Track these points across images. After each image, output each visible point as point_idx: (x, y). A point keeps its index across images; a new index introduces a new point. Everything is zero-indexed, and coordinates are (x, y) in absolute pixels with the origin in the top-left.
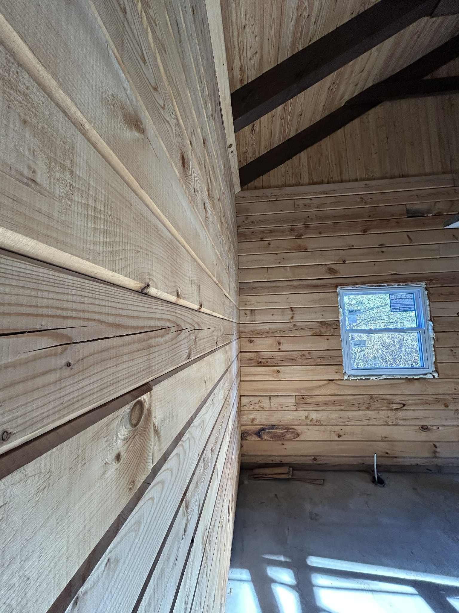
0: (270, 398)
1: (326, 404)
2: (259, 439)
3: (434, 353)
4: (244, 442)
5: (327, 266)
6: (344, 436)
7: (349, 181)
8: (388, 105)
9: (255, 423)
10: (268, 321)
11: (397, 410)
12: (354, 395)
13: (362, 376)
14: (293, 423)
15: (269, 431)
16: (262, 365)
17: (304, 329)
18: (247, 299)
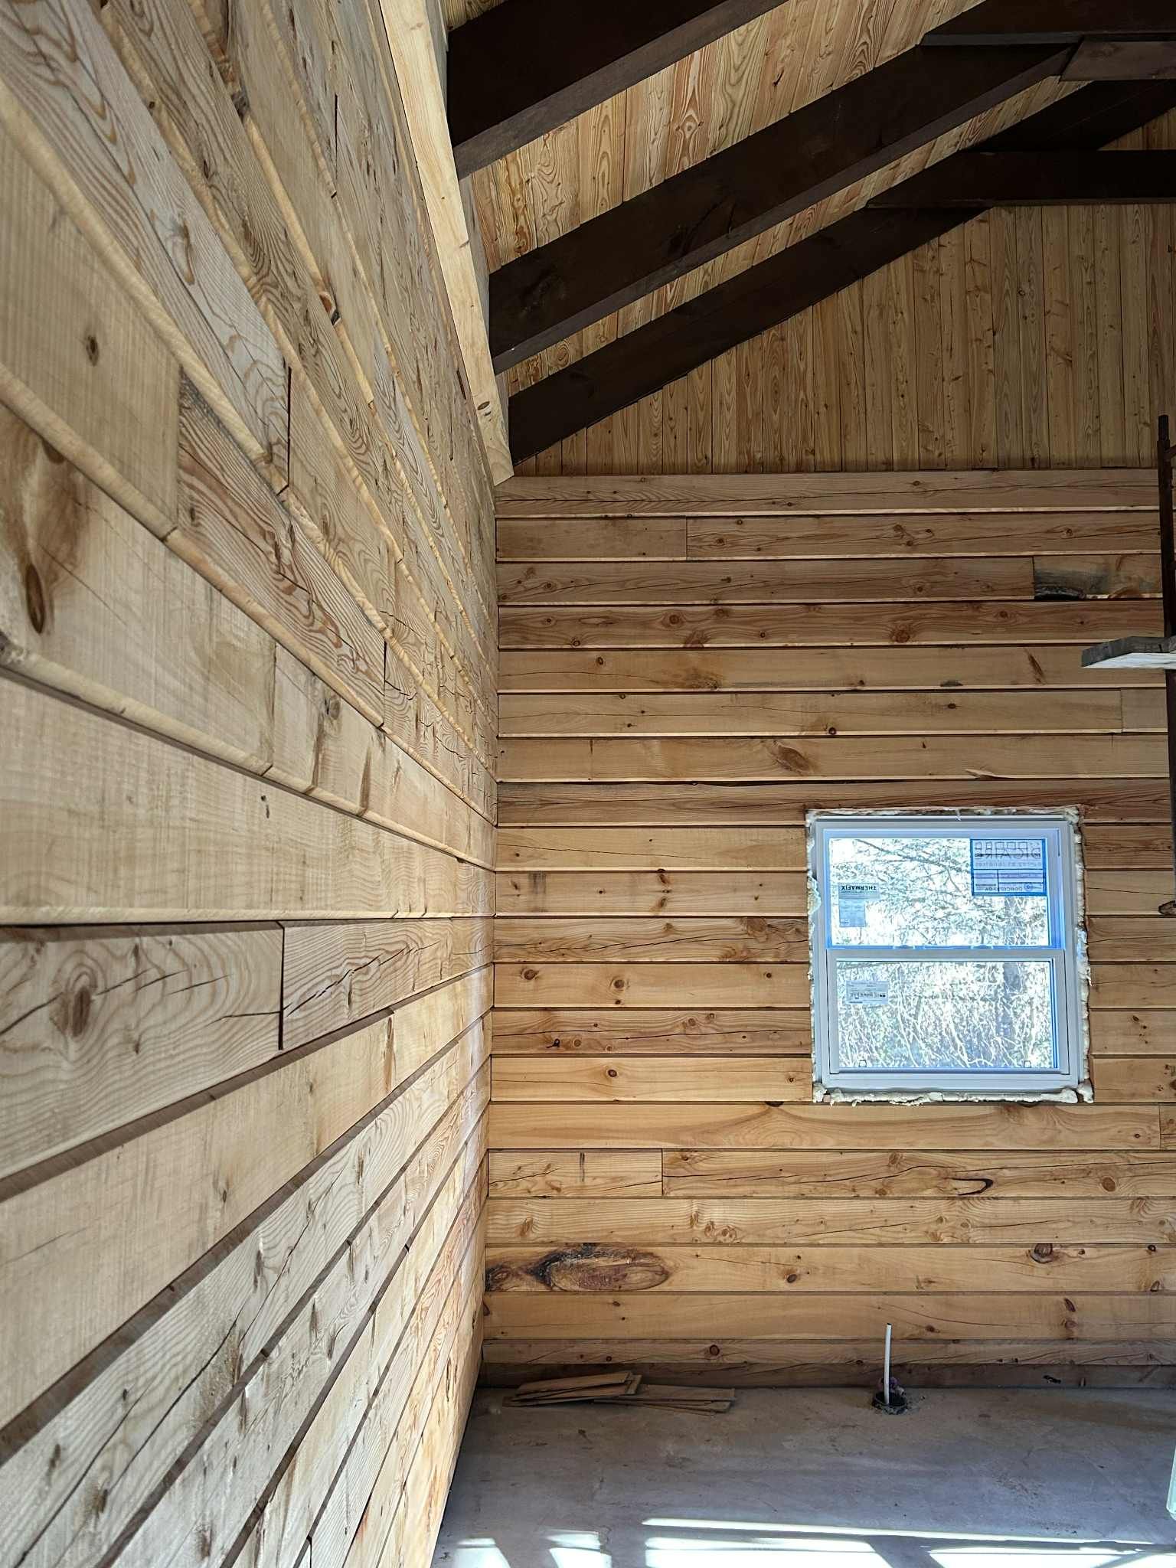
0: (582, 1157)
1: (757, 1176)
2: (542, 1288)
3: (1086, 1028)
4: (495, 1298)
5: (779, 743)
6: (805, 1278)
7: (867, 468)
8: (1001, 218)
9: (532, 1236)
10: (584, 910)
11: (969, 1199)
12: (841, 1151)
13: (869, 1092)
14: (651, 1238)
16: (562, 1050)
17: (696, 940)
18: (522, 838)
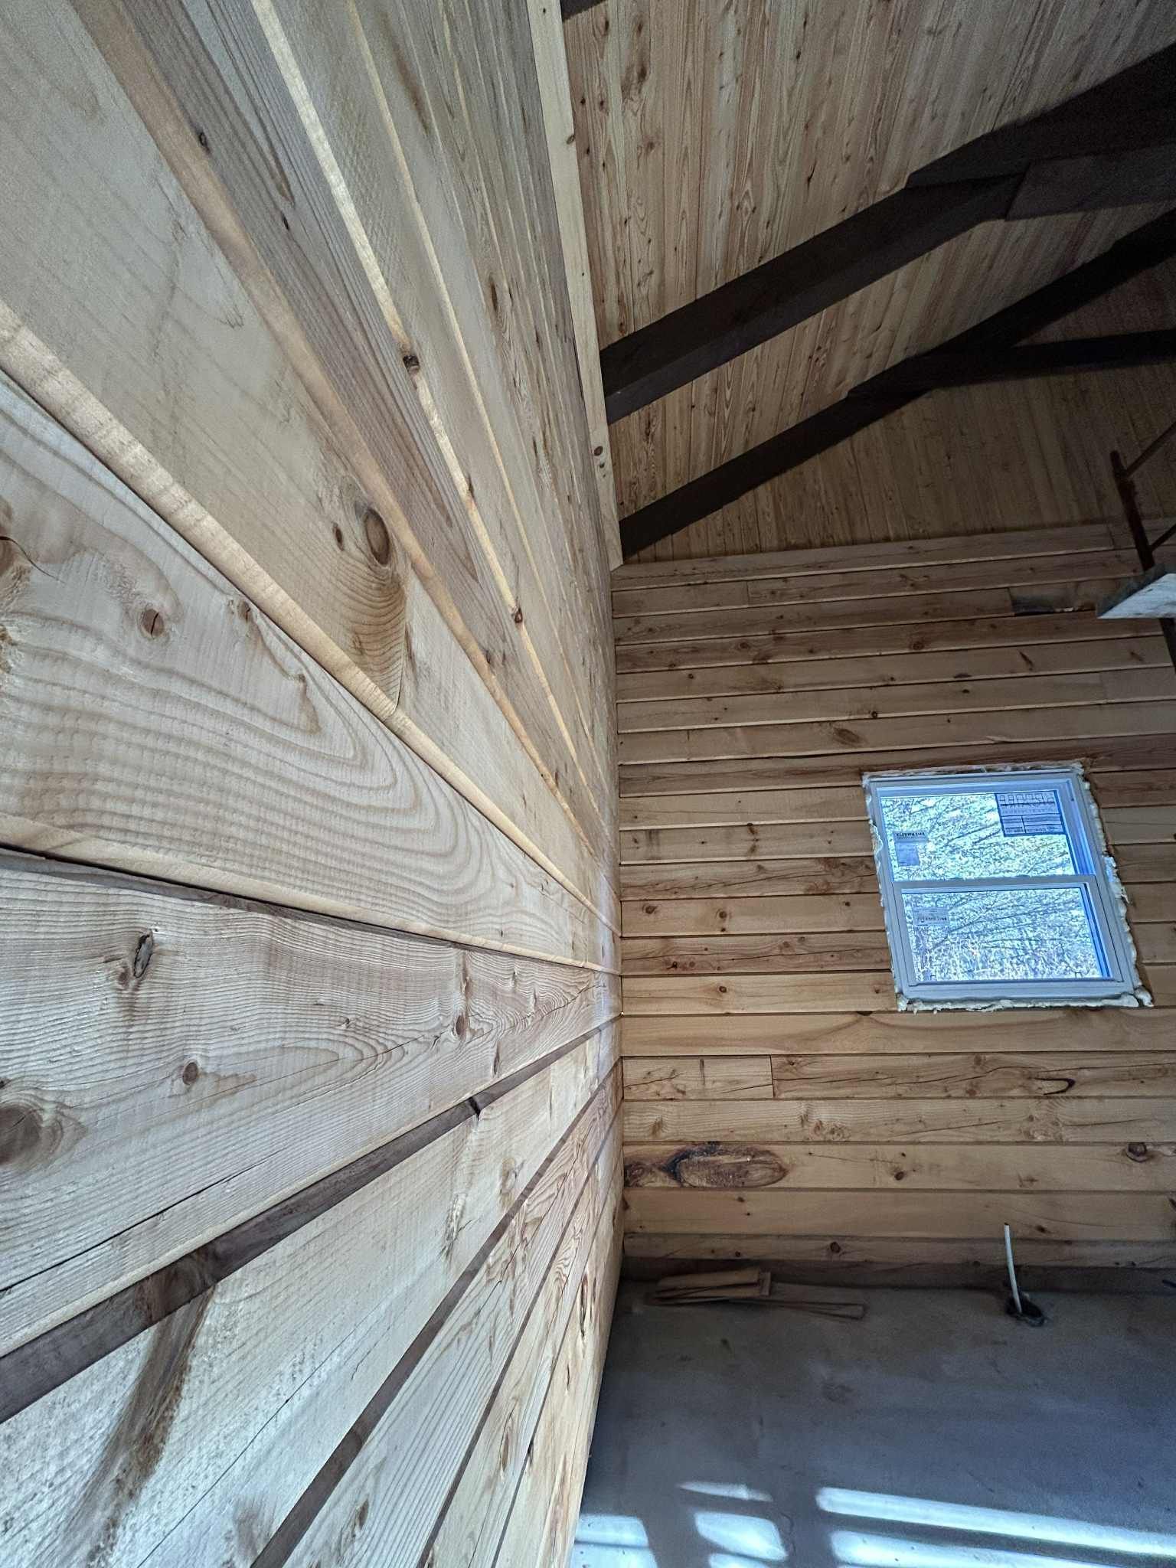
0: (702, 1063)
1: (855, 1079)
2: (674, 1184)
3: (1130, 940)
4: (633, 1195)
5: (834, 725)
6: (914, 1175)
7: (871, 542)
9: (662, 1135)
10: (691, 857)
11: (1054, 1098)
12: (930, 1055)
13: (946, 1001)
14: (769, 1137)
15: (702, 1159)
16: (679, 971)
17: (784, 878)
18: (638, 804)
